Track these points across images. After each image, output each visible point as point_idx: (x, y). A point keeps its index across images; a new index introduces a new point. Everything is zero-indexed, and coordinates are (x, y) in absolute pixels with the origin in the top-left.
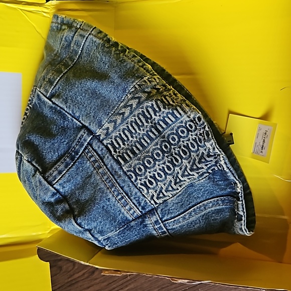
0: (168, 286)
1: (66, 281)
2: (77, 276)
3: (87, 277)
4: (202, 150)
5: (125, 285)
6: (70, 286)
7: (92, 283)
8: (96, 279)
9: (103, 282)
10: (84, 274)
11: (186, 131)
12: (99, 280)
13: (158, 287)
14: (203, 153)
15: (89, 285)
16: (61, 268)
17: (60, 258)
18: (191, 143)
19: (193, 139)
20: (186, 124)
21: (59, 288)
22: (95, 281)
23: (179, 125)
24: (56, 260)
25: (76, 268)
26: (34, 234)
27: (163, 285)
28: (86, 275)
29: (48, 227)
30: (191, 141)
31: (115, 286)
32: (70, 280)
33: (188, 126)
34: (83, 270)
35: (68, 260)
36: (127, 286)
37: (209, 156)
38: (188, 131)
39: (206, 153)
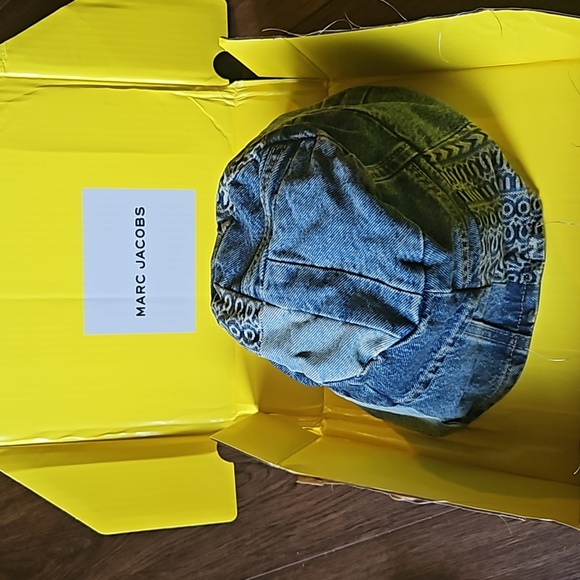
0: (402, 513)
1: (257, 495)
2: (273, 487)
3: (287, 492)
4: (518, 244)
5: (340, 506)
6: (262, 502)
7: (294, 501)
8: (299, 495)
9: (310, 500)
10: (282, 486)
11: (511, 211)
12: (303, 496)
13: (388, 513)
14: (517, 249)
15: (288, 504)
16: (250, 475)
17: (248, 460)
18: (508, 229)
19: (513, 225)
20: (518, 202)
21: (248, 504)
22: (298, 498)
23: (508, 197)
24: (242, 463)
25: (271, 476)
26: (213, 421)
27: (395, 510)
28: (285, 488)
29: (234, 412)
30: (510, 227)
31: (325, 507)
32: (262, 493)
33: (520, 205)
34: (280, 480)
35: (260, 464)
36: (342, 508)
37: (522, 256)
38: (516, 211)
39: (520, 250)
